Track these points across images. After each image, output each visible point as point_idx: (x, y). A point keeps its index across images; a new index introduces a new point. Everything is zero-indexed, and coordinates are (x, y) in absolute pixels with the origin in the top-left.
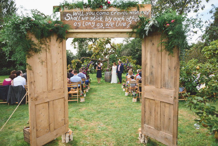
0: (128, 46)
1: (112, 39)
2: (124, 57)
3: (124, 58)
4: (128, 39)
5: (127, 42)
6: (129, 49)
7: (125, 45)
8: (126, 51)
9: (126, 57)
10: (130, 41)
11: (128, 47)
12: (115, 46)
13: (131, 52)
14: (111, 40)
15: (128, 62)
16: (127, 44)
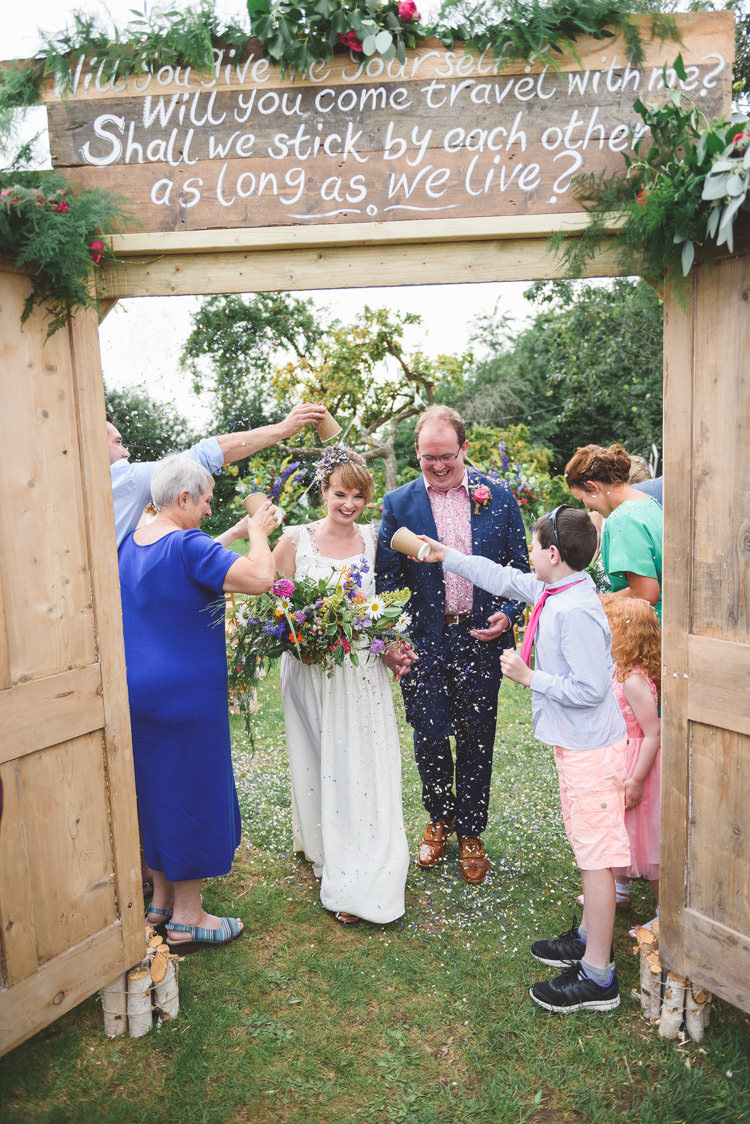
0: (499, 368)
1: (407, 328)
2: (482, 430)
3: (479, 436)
4: (500, 331)
5: (493, 345)
6: (504, 387)
7: (482, 366)
8: (489, 401)
9: (487, 431)
10: (510, 338)
11: (497, 376)
12: (427, 368)
13: (517, 402)
14: (400, 335)
15: (507, 461)
16: (494, 362)
